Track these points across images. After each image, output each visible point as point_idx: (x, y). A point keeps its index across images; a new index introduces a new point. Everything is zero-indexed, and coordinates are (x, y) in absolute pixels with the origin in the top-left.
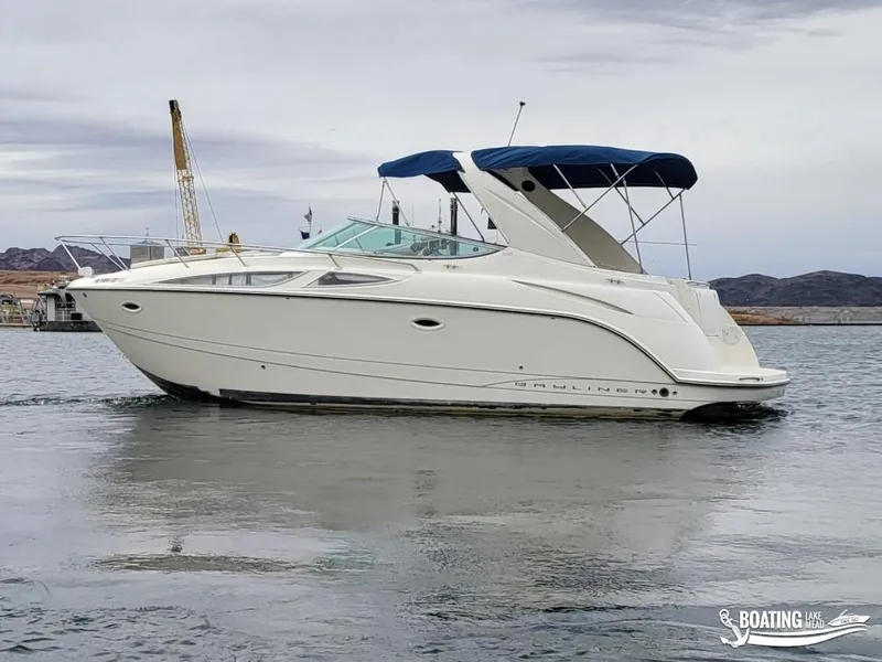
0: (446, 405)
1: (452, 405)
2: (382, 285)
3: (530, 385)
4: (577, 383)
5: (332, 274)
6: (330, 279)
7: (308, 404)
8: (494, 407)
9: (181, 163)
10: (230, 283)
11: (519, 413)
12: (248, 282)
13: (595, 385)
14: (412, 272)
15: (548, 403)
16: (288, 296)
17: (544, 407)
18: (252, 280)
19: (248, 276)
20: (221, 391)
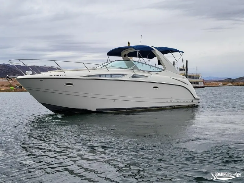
1: (159, 107)
3: (173, 101)
4: (180, 100)
7: (125, 110)
10: (106, 77)
11: (171, 108)
13: (183, 100)
18: (112, 76)
19: (111, 75)
20: (97, 109)
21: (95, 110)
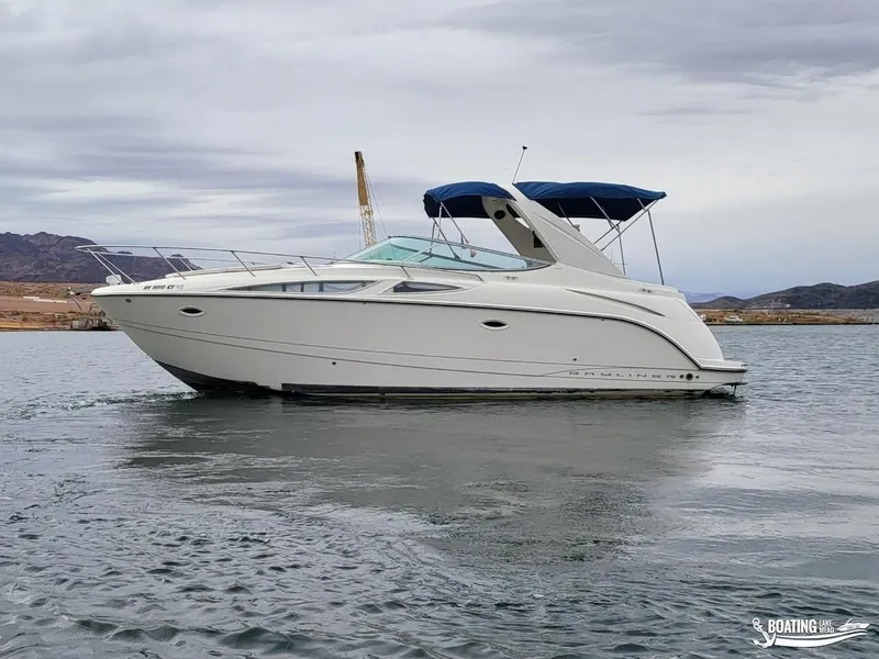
0: (508, 392)
1: (513, 392)
2: (452, 293)
3: (582, 374)
4: (619, 371)
5: (404, 283)
6: (403, 288)
8: (551, 392)
9: (363, 201)
10: (302, 290)
12: (321, 290)
13: (634, 372)
14: (478, 282)
15: (595, 388)
16: (365, 302)
17: (592, 391)
18: (325, 288)
19: (321, 285)
20: (283, 385)
21: (278, 387)
